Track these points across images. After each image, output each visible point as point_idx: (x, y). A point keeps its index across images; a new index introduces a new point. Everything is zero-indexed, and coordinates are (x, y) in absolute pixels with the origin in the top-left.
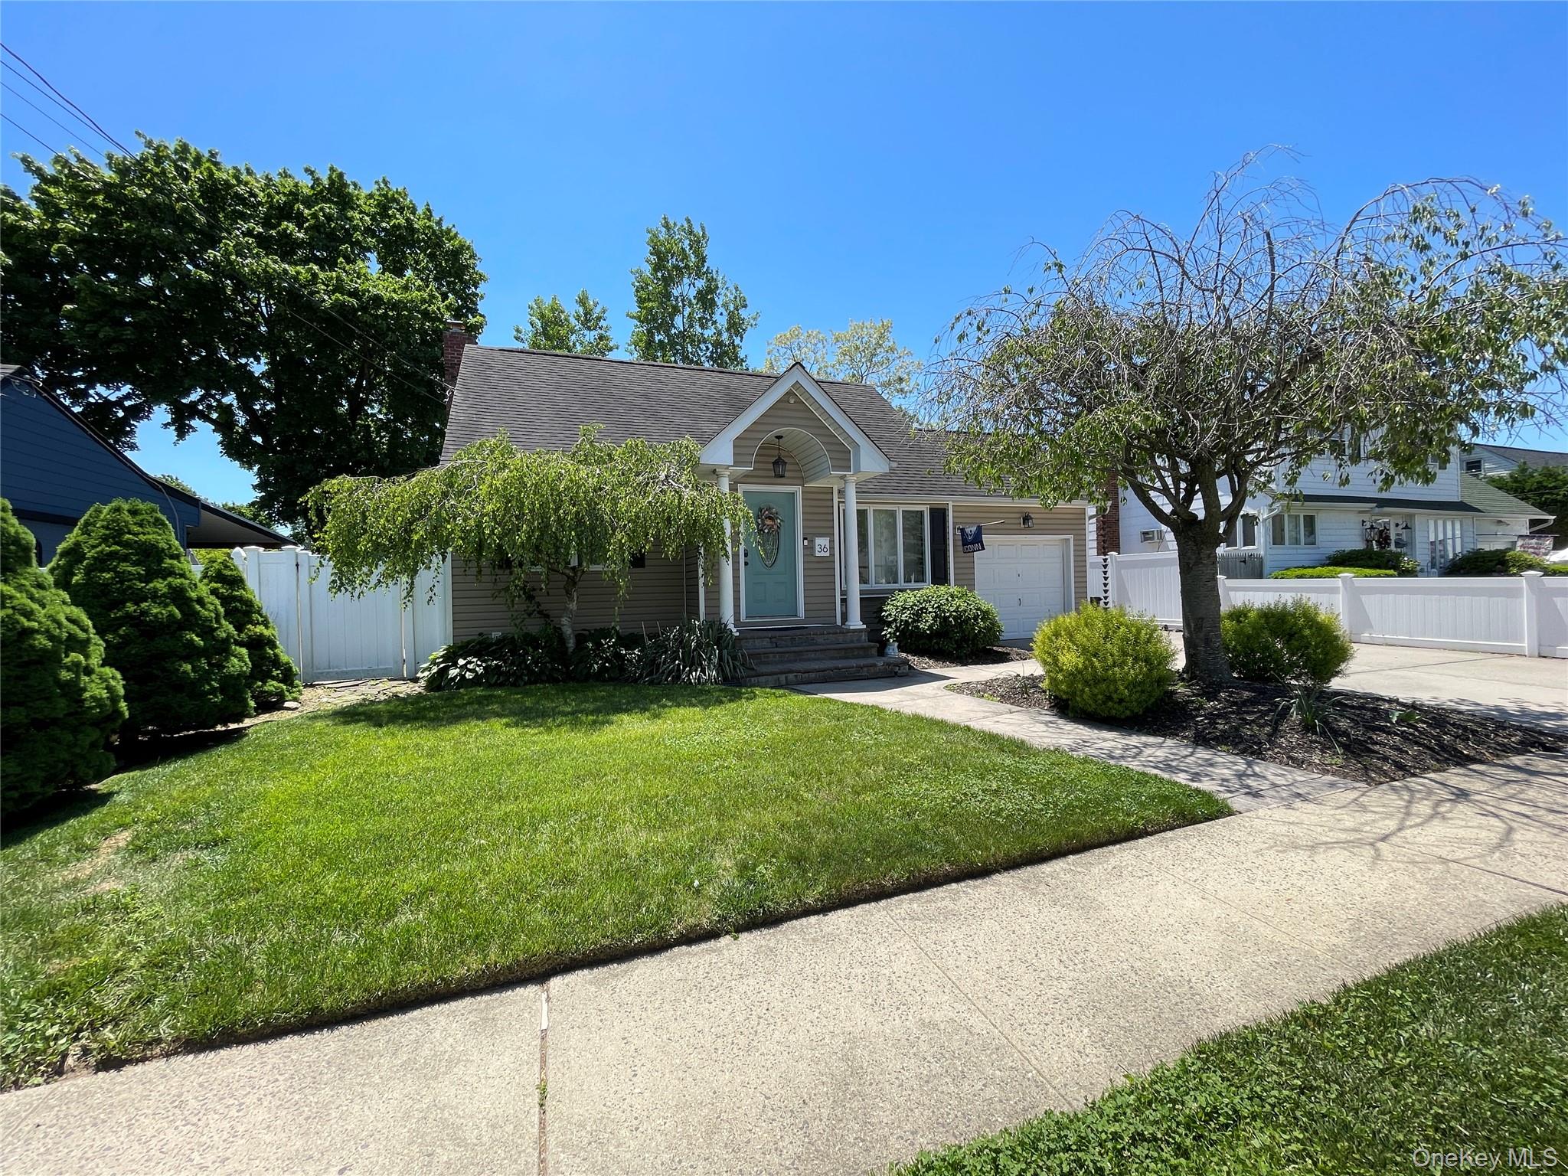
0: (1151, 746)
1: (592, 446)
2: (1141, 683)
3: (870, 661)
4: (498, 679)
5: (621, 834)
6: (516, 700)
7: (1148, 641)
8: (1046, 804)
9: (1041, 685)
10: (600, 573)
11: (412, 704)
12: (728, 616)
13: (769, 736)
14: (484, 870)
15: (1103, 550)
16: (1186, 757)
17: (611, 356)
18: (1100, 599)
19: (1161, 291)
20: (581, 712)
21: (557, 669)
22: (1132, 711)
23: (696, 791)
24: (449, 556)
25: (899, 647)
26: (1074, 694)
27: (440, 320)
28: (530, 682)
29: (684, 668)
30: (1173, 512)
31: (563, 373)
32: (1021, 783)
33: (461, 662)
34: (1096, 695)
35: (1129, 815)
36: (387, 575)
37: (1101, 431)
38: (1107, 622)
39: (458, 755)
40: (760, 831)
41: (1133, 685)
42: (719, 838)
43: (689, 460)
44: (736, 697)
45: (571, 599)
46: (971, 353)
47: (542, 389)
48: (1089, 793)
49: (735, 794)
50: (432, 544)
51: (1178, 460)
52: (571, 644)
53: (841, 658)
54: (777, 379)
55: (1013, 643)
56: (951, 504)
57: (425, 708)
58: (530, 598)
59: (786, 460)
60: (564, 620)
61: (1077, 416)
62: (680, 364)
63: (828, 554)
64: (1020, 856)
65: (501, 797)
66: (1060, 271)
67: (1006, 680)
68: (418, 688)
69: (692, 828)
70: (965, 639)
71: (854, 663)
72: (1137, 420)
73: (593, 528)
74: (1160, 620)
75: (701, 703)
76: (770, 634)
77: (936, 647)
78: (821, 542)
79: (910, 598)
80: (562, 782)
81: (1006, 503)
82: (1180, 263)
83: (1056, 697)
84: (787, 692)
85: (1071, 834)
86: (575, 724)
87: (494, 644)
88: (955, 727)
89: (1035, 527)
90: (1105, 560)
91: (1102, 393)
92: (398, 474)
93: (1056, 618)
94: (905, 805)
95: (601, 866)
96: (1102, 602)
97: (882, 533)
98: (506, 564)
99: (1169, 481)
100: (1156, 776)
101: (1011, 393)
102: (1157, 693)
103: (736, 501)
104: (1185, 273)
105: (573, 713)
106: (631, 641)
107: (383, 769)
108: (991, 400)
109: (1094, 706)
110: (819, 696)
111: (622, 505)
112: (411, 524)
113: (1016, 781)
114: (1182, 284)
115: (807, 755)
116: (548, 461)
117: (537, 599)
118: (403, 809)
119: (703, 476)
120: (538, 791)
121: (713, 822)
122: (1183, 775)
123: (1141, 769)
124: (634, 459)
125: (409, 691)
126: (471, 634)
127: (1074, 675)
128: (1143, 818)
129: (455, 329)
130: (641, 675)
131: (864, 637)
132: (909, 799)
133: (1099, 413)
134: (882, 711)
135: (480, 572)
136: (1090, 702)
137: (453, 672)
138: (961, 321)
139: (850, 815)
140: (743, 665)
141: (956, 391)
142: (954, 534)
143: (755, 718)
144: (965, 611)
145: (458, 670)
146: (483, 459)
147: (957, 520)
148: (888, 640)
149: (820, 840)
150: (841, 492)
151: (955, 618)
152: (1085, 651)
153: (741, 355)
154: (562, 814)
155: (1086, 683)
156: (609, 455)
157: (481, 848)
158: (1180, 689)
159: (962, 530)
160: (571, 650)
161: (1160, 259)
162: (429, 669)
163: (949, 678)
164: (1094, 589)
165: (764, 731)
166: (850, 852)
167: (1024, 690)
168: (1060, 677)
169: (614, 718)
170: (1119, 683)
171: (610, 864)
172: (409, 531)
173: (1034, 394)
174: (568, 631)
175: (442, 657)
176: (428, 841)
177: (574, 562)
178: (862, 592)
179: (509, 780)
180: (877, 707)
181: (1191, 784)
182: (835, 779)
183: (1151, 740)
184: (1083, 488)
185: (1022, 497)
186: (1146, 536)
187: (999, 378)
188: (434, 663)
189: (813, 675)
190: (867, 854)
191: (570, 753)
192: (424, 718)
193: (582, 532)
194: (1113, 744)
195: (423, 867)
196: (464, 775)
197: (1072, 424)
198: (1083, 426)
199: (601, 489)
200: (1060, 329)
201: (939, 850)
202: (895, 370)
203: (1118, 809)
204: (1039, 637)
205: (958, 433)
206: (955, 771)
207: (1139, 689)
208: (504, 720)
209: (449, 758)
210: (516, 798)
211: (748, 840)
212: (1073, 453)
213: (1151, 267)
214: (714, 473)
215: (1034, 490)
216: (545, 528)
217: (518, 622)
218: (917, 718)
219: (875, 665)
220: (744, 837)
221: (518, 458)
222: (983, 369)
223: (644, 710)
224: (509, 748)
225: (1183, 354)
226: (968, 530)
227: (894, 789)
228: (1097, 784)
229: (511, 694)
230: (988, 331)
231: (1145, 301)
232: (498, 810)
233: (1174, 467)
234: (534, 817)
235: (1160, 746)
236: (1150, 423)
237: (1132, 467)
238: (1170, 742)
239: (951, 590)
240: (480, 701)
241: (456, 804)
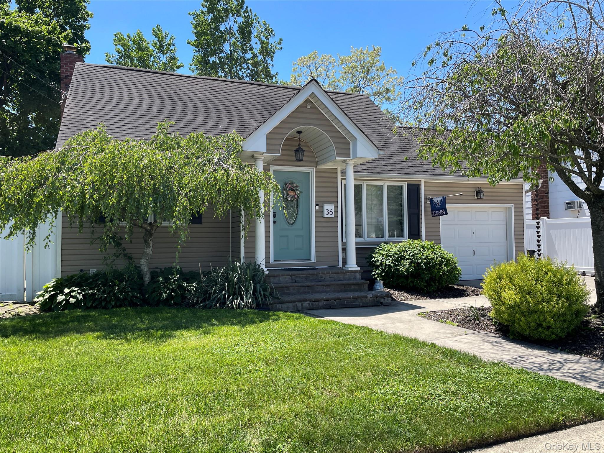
0: (571, 362)
1: (166, 137)
2: (564, 315)
3: (362, 294)
4: (93, 303)
5: (179, 419)
6: (106, 319)
7: (569, 284)
8: (491, 403)
9: (489, 314)
10: (166, 227)
11: (30, 321)
12: (261, 259)
13: (289, 347)
14: (78, 444)
15: (536, 216)
16: (596, 370)
17: (179, 72)
18: (534, 251)
19: (576, 30)
20: (153, 328)
21: (136, 297)
22: (557, 335)
23: (234, 388)
24: (60, 214)
25: (384, 284)
26: (513, 322)
27: (60, 46)
28: (117, 306)
29: (229, 297)
30: (587, 189)
31: (146, 84)
32: (473, 387)
33: (67, 291)
34: (530, 323)
35: (552, 413)
36: (16, 227)
37: (532, 130)
38: (538, 270)
39: (62, 360)
40: (280, 418)
41: (557, 316)
42: (250, 423)
43: (235, 148)
44: (265, 319)
45: (148, 246)
46: (438, 73)
47: (131, 96)
48: (524, 396)
49: (263, 390)
50: (48, 204)
51: (591, 151)
52: (147, 279)
53: (342, 291)
54: (299, 90)
55: (469, 283)
56: (423, 181)
57: (39, 324)
58: (118, 244)
59: (304, 149)
60: (143, 261)
61: (515, 119)
62: (229, 78)
63: (333, 216)
64: (472, 442)
65: (92, 391)
66: (503, 15)
67: (462, 310)
68: (34, 309)
69: (231, 415)
70: (432, 279)
71: (351, 295)
72: (559, 123)
73: (164, 196)
74: (579, 268)
75: (239, 322)
76: (291, 273)
77: (411, 285)
78: (328, 207)
79: (393, 248)
80: (137, 380)
81: (463, 180)
82: (589, 12)
83: (500, 323)
84: (302, 315)
85: (509, 426)
86: (148, 337)
87: (90, 278)
88: (424, 344)
89: (486, 198)
90: (538, 223)
91: (534, 102)
92: (26, 155)
93: (500, 265)
94: (386, 401)
95: (164, 443)
96: (536, 254)
97: (372, 202)
98: (101, 219)
99: (584, 166)
100: (574, 384)
101: (466, 103)
102: (576, 322)
103: (268, 178)
104: (592, 19)
105: (147, 329)
106: (190, 277)
107: (7, 369)
108: (453, 106)
109: (528, 331)
110: (326, 318)
111: (186, 180)
112: (34, 190)
113: (469, 386)
114: (591, 26)
115: (315, 362)
116: (134, 147)
117: (123, 246)
118: (21, 398)
119: (245, 159)
120: (119, 386)
121: (247, 411)
122: (594, 384)
123: (562, 379)
124: (196, 146)
125: (27, 311)
126: (74, 270)
127: (513, 308)
128: (563, 415)
129: (69, 51)
130: (197, 301)
131: (358, 276)
132: (389, 397)
133: (531, 118)
134: (372, 330)
135: (81, 226)
136: (526, 328)
137: (60, 298)
138: (432, 50)
139: (346, 408)
140: (271, 295)
141: (427, 100)
142: (425, 203)
143: (279, 334)
144: (433, 259)
145: (64, 297)
146: (87, 144)
147: (428, 193)
148: (376, 279)
149: (324, 426)
150: (343, 172)
151: (425, 264)
152: (521, 290)
153: (273, 73)
154: (137, 404)
155: (523, 314)
156: (178, 143)
157: (77, 428)
158: (593, 319)
159: (431, 200)
160: (147, 283)
161: (574, 8)
162: (43, 295)
163: (420, 308)
164: (530, 244)
165: (284, 344)
166: (346, 435)
167: (476, 318)
168: (503, 309)
169: (176, 333)
170: (547, 314)
171: (170, 441)
172: (31, 196)
173: (483, 102)
174: (145, 269)
175: (52, 287)
176: (39, 422)
177: (151, 219)
178: (357, 244)
179: (99, 377)
180: (367, 328)
181: (599, 390)
182: (335, 380)
183: (571, 357)
184: (520, 170)
185: (475, 176)
186: (569, 205)
187: (458, 91)
188: (46, 291)
189: (321, 303)
190: (358, 437)
191: (144, 359)
192: (38, 332)
193: (157, 198)
194: (542, 359)
195: (35, 441)
196: (66, 373)
197: (512, 125)
198: (519, 127)
199: (171, 168)
200: (503, 56)
201: (411, 435)
202: (385, 83)
203: (545, 408)
204: (487, 279)
205: (428, 130)
206: (424, 377)
207: (562, 319)
208: (96, 334)
209: (55, 361)
210: (103, 391)
211: (271, 425)
212: (511, 146)
213: (568, 13)
214: (253, 157)
215: (483, 172)
216: (130, 194)
217: (109, 262)
218: (397, 337)
219: (366, 297)
220: (268, 422)
221: (111, 145)
222: (447, 85)
223: (198, 327)
224: (99, 354)
225: (592, 75)
226: (435, 200)
227: (378, 389)
228: (530, 389)
229: (101, 315)
230: (451, 57)
231: (564, 37)
232: (90, 400)
233: (587, 156)
234: (116, 405)
235: (577, 362)
236: (568, 124)
237: (555, 156)
238: (584, 359)
239: (423, 243)
240: (78, 319)
241: (59, 395)
